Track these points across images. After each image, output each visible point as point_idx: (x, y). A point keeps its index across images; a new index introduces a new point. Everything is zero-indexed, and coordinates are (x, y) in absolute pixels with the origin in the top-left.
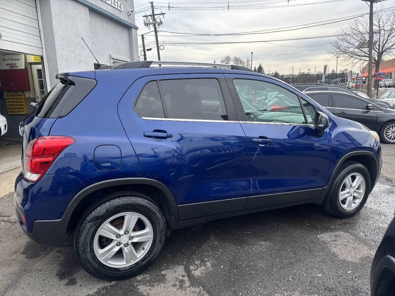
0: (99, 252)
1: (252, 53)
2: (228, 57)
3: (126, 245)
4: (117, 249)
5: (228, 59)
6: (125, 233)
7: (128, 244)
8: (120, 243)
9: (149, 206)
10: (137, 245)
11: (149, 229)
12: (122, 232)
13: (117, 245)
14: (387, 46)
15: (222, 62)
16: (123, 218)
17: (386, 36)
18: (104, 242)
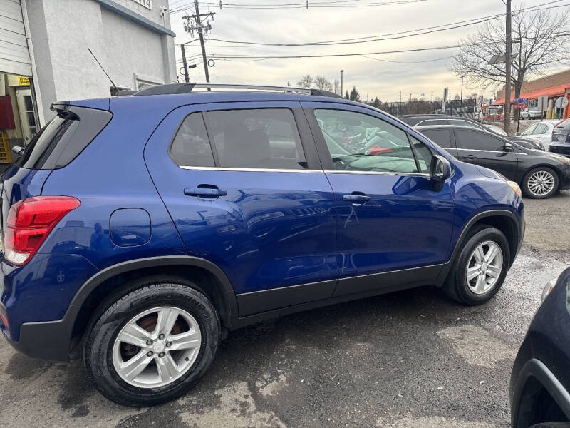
0: (121, 366)
1: (342, 71)
2: (308, 77)
3: (162, 354)
4: (148, 360)
5: (308, 79)
6: (159, 337)
7: (164, 353)
8: (152, 353)
9: (194, 297)
10: (177, 355)
11: (194, 330)
12: (154, 336)
13: (148, 355)
14: (531, 60)
15: (300, 84)
16: (155, 315)
17: (529, 47)
18: (128, 351)
